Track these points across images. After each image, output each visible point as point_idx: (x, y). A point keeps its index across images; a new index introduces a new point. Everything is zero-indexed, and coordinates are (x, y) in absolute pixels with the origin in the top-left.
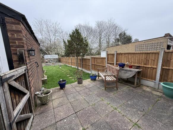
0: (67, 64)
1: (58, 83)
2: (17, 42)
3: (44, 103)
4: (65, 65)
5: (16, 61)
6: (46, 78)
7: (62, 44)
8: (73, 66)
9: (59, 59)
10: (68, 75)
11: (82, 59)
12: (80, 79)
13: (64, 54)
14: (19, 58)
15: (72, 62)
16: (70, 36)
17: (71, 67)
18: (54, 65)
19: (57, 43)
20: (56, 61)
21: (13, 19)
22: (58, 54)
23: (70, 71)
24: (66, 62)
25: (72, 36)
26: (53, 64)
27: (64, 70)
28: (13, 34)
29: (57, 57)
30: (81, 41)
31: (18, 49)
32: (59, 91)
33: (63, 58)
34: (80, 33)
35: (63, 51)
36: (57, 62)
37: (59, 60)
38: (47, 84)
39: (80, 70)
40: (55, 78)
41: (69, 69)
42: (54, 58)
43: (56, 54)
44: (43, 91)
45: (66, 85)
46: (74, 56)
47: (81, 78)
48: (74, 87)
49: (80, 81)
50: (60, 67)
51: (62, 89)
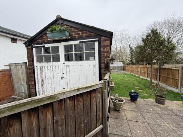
0: (133, 73)
1: (129, 94)
2: (105, 54)
3: (117, 110)
4: (131, 74)
5: (103, 68)
6: (114, 85)
7: (128, 51)
8: (141, 77)
9: (124, 67)
10: (136, 86)
11: (160, 68)
12: (160, 97)
13: (129, 61)
14: (105, 66)
15: (148, 73)
16: (143, 40)
17: (139, 77)
18: (118, 73)
19: (122, 50)
20: (120, 68)
21: (105, 37)
22: (123, 62)
23: (139, 82)
24: (132, 71)
25: (146, 40)
26: (117, 71)
27: (131, 80)
28: (104, 48)
29: (121, 64)
30: (160, 44)
31: (106, 59)
32: (130, 103)
33: (129, 66)
34: (160, 33)
35: (129, 59)
36: (121, 70)
37: (124, 69)
38: (114, 90)
39: (154, 83)
40: (121, 87)
41: (136, 79)
42: (118, 65)
43: (120, 62)
44: (117, 97)
45: (138, 99)
46: (143, 64)
47: (164, 96)
48: (150, 105)
49: (160, 99)
50: (125, 76)
51: (133, 102)
